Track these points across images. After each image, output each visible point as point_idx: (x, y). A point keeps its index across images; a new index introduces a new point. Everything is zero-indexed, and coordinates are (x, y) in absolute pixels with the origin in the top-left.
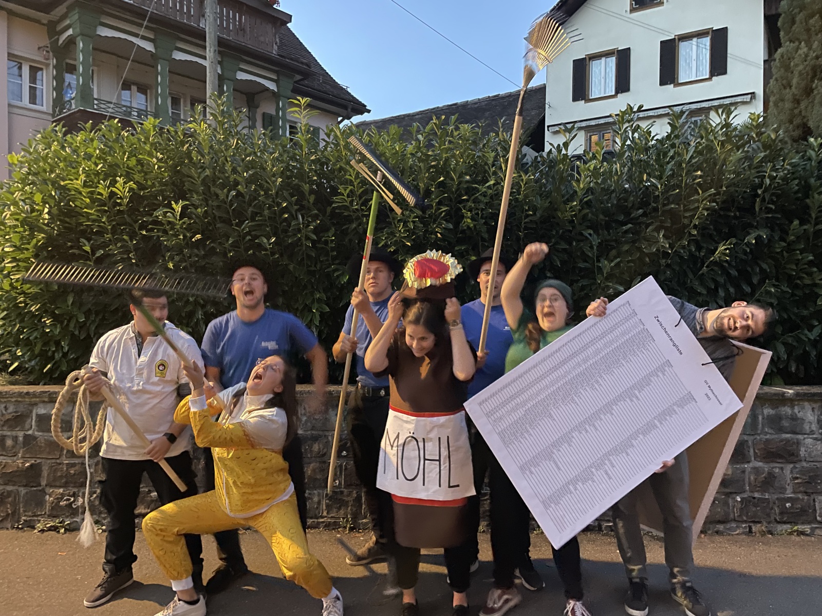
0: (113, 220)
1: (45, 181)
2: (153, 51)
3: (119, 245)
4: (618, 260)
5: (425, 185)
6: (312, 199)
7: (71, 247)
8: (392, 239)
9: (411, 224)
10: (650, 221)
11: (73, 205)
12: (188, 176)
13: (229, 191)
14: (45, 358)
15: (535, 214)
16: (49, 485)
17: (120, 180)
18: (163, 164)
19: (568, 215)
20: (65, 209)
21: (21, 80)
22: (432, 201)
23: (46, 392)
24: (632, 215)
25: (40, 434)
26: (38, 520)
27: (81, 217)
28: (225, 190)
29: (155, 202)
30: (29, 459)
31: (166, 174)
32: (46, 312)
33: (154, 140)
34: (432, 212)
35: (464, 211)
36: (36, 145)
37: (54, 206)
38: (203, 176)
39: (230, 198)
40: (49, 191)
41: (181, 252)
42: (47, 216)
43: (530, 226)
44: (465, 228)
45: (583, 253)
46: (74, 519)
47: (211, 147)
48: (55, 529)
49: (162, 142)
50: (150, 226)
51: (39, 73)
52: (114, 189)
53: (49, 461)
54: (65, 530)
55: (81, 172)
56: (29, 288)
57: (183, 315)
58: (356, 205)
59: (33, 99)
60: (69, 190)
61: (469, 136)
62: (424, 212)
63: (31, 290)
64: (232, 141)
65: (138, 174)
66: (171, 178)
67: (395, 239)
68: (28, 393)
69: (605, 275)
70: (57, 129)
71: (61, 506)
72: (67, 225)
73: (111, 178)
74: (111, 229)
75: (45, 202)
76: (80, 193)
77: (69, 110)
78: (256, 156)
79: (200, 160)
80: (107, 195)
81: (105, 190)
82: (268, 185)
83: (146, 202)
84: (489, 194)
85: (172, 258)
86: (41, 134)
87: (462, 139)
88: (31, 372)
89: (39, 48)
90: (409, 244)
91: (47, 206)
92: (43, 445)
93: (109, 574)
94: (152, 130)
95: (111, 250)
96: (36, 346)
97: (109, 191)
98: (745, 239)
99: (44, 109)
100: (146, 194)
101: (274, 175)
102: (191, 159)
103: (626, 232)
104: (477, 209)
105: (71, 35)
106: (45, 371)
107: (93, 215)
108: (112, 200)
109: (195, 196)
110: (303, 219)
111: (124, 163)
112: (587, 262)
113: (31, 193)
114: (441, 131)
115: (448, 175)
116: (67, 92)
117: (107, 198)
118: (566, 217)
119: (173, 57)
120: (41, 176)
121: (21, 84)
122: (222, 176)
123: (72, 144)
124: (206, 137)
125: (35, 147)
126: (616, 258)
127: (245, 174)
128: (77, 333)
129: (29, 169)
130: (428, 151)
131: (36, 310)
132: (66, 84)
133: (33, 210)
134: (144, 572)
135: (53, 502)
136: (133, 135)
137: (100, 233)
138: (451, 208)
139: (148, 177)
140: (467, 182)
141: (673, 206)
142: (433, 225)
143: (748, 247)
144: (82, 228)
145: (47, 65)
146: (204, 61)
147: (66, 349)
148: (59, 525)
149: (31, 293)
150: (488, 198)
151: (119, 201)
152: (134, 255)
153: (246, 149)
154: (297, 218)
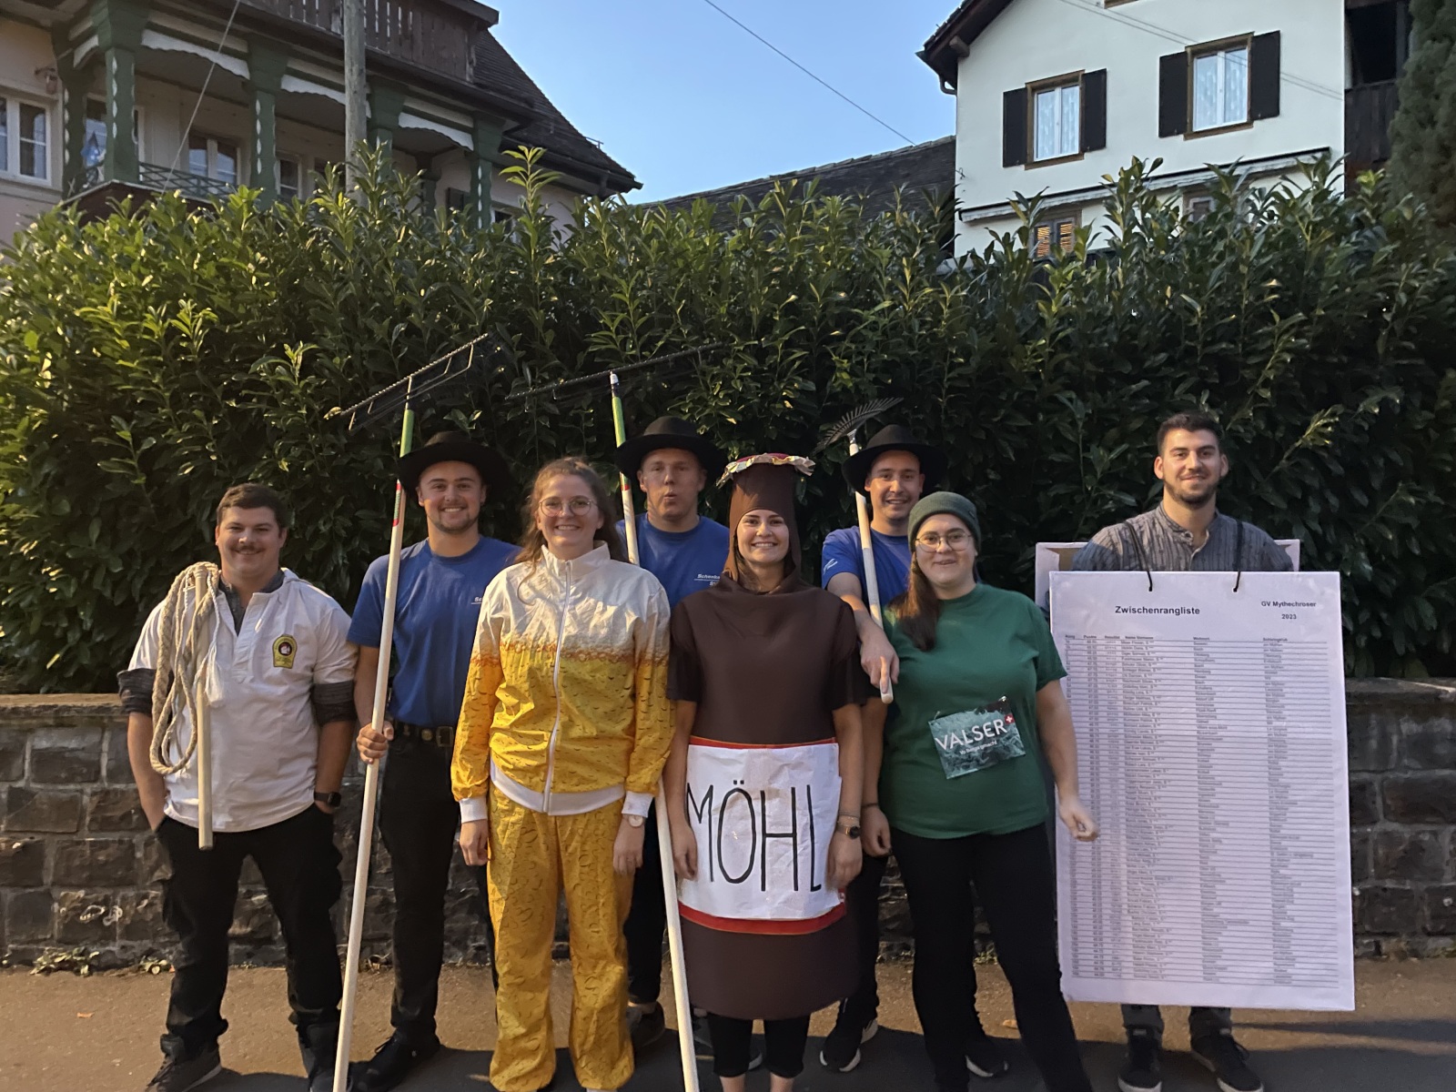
0: (172, 382)
1: (44, 309)
2: (246, 75)
3: (185, 427)
4: (1125, 446)
5: (761, 310)
6: (549, 337)
7: (95, 433)
8: (702, 411)
9: (738, 382)
10: (1181, 375)
11: (99, 354)
12: (315, 297)
13: (393, 324)
14: (49, 641)
15: (967, 362)
16: (60, 883)
17: (187, 305)
18: (267, 275)
19: (1029, 364)
20: (85, 361)
21: (6, 132)
22: (775, 339)
23: (51, 707)
24: (1147, 364)
25: (39, 786)
26: (38, 949)
27: (114, 376)
28: (386, 323)
29: (254, 346)
30: (20, 835)
31: (274, 293)
32: (49, 555)
33: (248, 228)
34: (776, 361)
35: (834, 358)
36: (28, 243)
37: (63, 356)
38: (342, 297)
39: (394, 338)
40: (51, 326)
41: (302, 440)
42: (48, 375)
43: (958, 384)
44: (839, 389)
45: (1057, 434)
46: (107, 948)
47: (357, 241)
48: (69, 966)
49: (265, 233)
50: (244, 392)
51: (38, 120)
52: (175, 322)
53: (57, 838)
54: (89, 969)
55: (112, 291)
56: (16, 512)
57: (309, 557)
58: (632, 349)
59: (28, 166)
60: (90, 324)
61: (843, 219)
62: (761, 362)
63: (21, 515)
64: (397, 231)
65: (219, 294)
66: (282, 300)
67: (707, 411)
68: (15, 710)
69: (1099, 476)
70: (67, 213)
71: (83, 924)
72: (86, 391)
73: (168, 302)
74: (171, 397)
75: (44, 349)
76: (111, 330)
77: (93, 184)
78: (444, 258)
79: (338, 266)
80: (162, 334)
81: (157, 323)
82: (466, 312)
83: (234, 347)
84: (881, 325)
85: (285, 452)
86: (37, 221)
87: (828, 224)
88: (24, 667)
89: (37, 72)
90: (732, 420)
91: (49, 355)
92: (45, 807)
93: (173, 1057)
94: (245, 210)
95: (170, 436)
96: (31, 618)
97: (166, 324)
98: (1358, 406)
99: (48, 182)
100: (236, 331)
101: (477, 294)
102: (319, 265)
103: (1136, 395)
104: (860, 353)
105: (96, 47)
106: (48, 666)
107: (136, 370)
108: (172, 343)
109: (329, 335)
110: (533, 376)
111: (194, 273)
112: (1065, 452)
113: (19, 331)
114: (788, 210)
115: (803, 291)
116: (89, 152)
117: (163, 340)
118: (1025, 367)
119: (283, 87)
120: (37, 299)
121: (6, 138)
122: (378, 294)
123: (95, 238)
124: (348, 222)
125: (27, 247)
126: (1118, 443)
127: (422, 292)
128: (107, 593)
129: (15, 288)
130: (767, 247)
131: (31, 553)
132: (89, 137)
133: (22, 364)
134: (241, 1052)
135: (67, 916)
136: (208, 220)
137: (150, 405)
138: (811, 353)
139: (238, 298)
140: (839, 303)
141: (1224, 346)
142: (779, 384)
143: (1364, 420)
144: (115, 396)
145: (53, 103)
146: (340, 94)
147: (89, 625)
148: (79, 959)
149: (21, 519)
150: (879, 333)
151: (184, 344)
152: (213, 446)
153: (423, 246)
154: (522, 374)
